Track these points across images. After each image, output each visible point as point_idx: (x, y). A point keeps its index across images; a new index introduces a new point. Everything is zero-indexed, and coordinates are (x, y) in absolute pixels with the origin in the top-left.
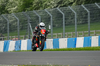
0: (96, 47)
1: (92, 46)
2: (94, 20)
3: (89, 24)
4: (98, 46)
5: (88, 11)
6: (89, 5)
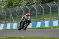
0: (47, 27)
1: (45, 26)
2: (46, 12)
3: (43, 15)
4: (48, 26)
5: (43, 8)
6: (43, 4)
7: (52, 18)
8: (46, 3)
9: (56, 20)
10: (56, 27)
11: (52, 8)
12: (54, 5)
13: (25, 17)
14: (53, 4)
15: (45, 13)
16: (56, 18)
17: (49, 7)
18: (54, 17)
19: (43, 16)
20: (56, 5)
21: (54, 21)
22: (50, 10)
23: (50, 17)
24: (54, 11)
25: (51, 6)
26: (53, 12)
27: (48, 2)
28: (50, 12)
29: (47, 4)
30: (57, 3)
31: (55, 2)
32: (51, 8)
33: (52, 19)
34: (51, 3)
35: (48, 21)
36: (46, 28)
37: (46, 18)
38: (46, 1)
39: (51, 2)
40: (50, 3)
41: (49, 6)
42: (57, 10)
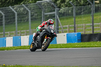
7: (19, 31)
8: (8, 6)
9: (26, 35)
10: (25, 46)
11: (18, 15)
12: (23, 9)
13: (44, 26)
14: (20, 7)
15: (7, 23)
16: (25, 31)
17: (13, 12)
18: (22, 30)
19: (4, 29)
20: (25, 10)
21: (22, 37)
22: (14, 18)
23: (15, 30)
24: (22, 19)
25: (16, 11)
26: (20, 21)
27: (12, 4)
28: (15, 21)
29: (10, 7)
30: (27, 6)
31: (24, 4)
32: (16, 15)
33: (18, 33)
34: (17, 6)
35: (12, 37)
36: (8, 49)
37: (9, 32)
38: (9, 2)
39: (17, 4)
40: (15, 6)
41: (13, 10)
42: (27, 18)
